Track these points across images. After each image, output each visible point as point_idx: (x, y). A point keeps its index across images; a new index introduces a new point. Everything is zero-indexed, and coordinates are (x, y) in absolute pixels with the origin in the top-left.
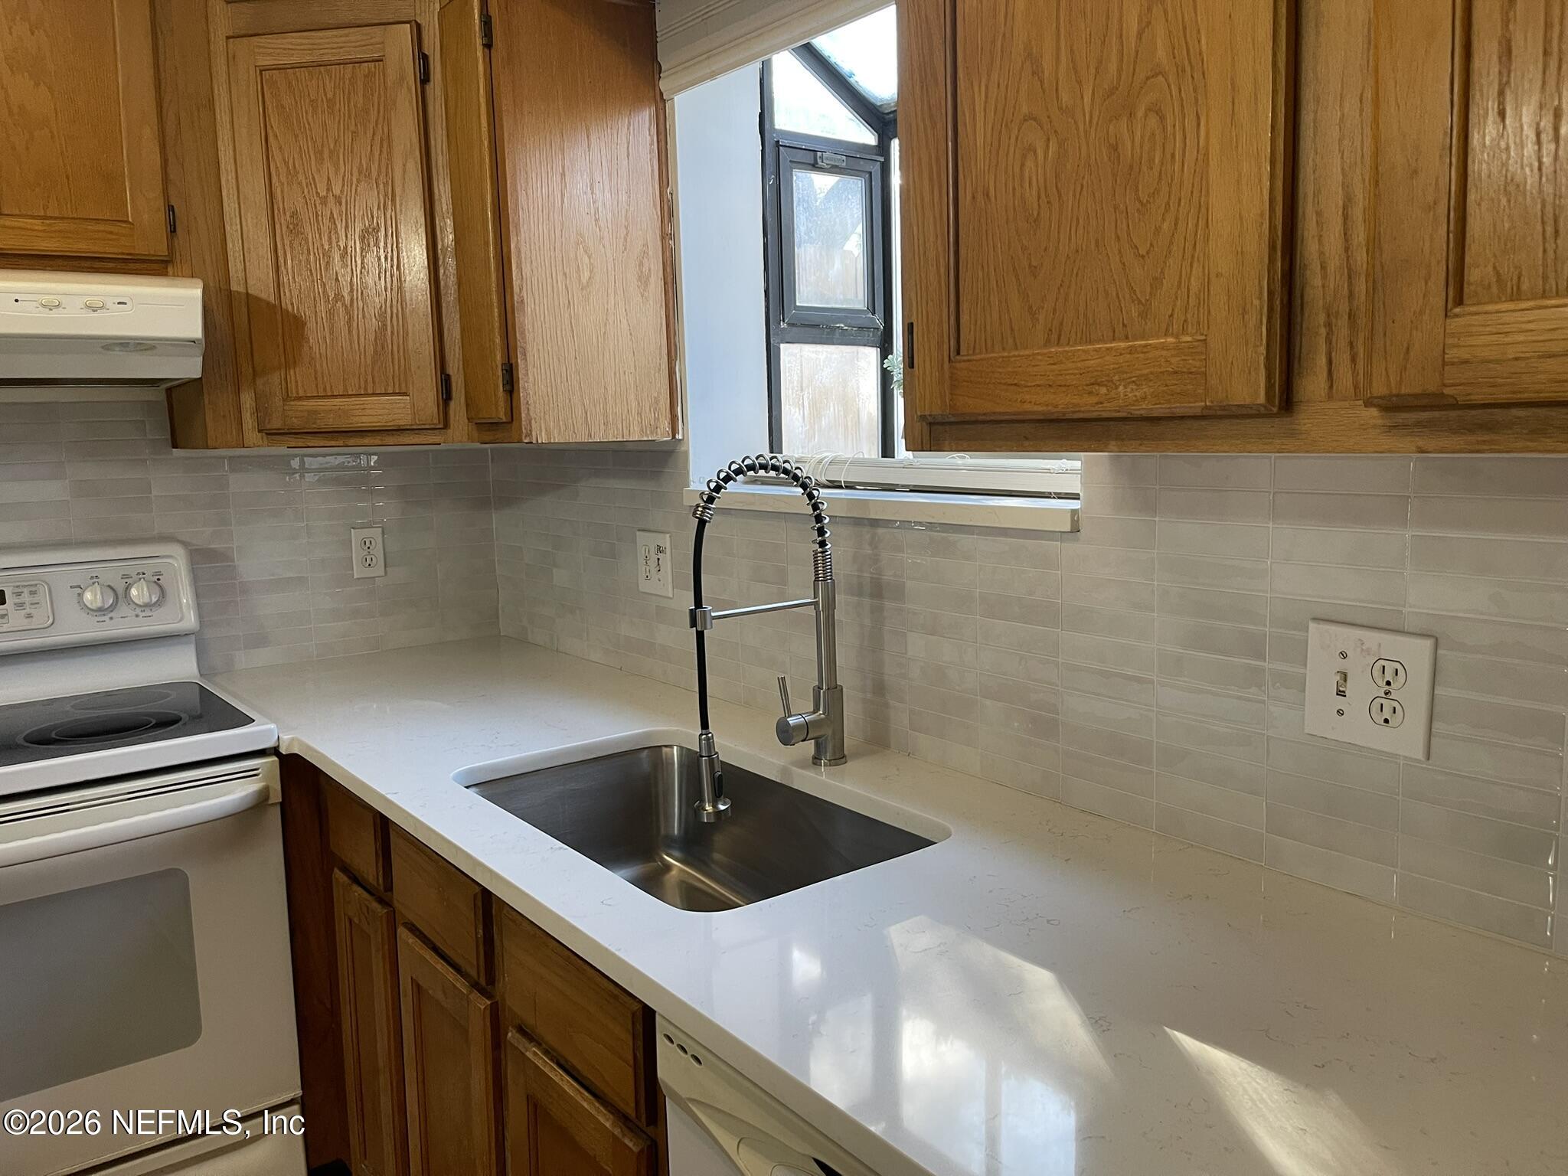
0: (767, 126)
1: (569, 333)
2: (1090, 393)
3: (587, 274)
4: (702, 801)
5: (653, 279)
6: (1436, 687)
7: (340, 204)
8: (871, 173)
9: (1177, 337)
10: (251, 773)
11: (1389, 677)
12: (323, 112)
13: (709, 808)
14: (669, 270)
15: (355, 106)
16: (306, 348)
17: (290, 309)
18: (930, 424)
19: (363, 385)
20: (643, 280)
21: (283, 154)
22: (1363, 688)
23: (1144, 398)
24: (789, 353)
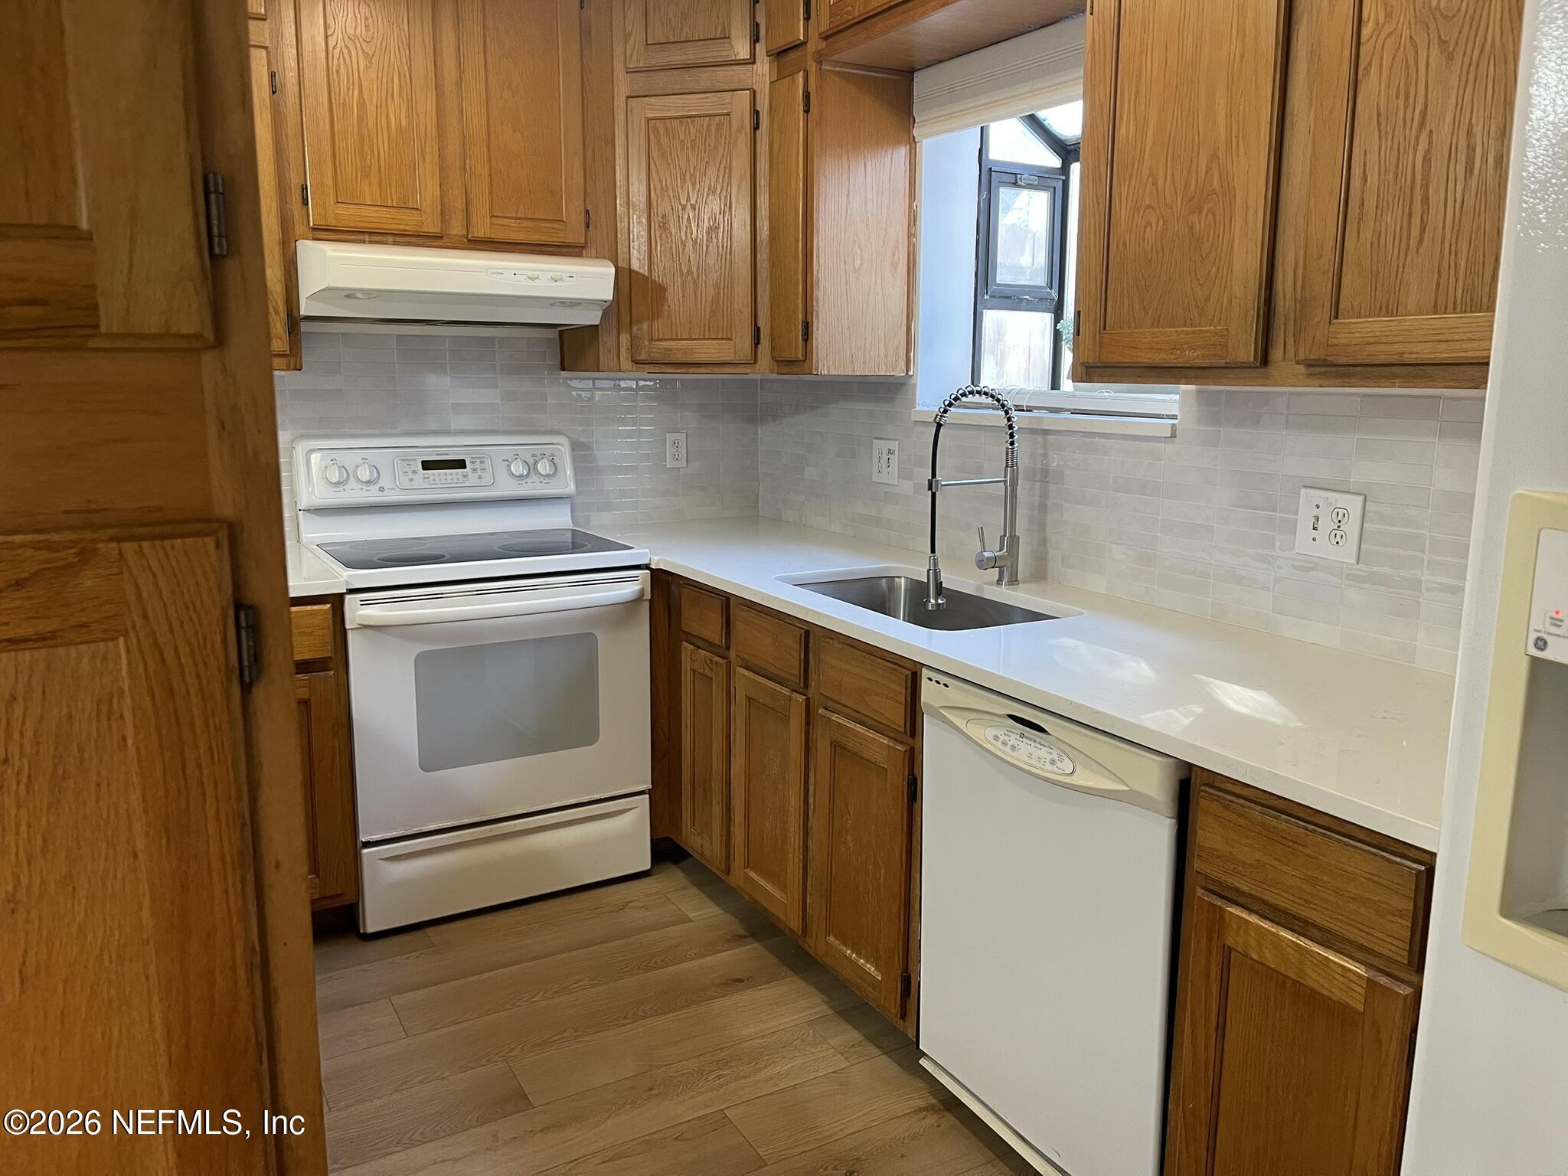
0: (984, 157)
1: (845, 302)
2: (1172, 354)
3: (859, 262)
4: (928, 596)
5: (900, 265)
6: (1365, 523)
7: (695, 210)
8: (1055, 188)
9: (1215, 327)
10: (635, 579)
11: (1340, 518)
12: (687, 148)
13: (933, 601)
14: (911, 258)
15: (709, 145)
16: (666, 307)
17: (657, 279)
18: (1087, 367)
19: (702, 334)
20: (894, 265)
21: (659, 176)
22: (1326, 524)
23: (1197, 357)
24: (990, 317)
